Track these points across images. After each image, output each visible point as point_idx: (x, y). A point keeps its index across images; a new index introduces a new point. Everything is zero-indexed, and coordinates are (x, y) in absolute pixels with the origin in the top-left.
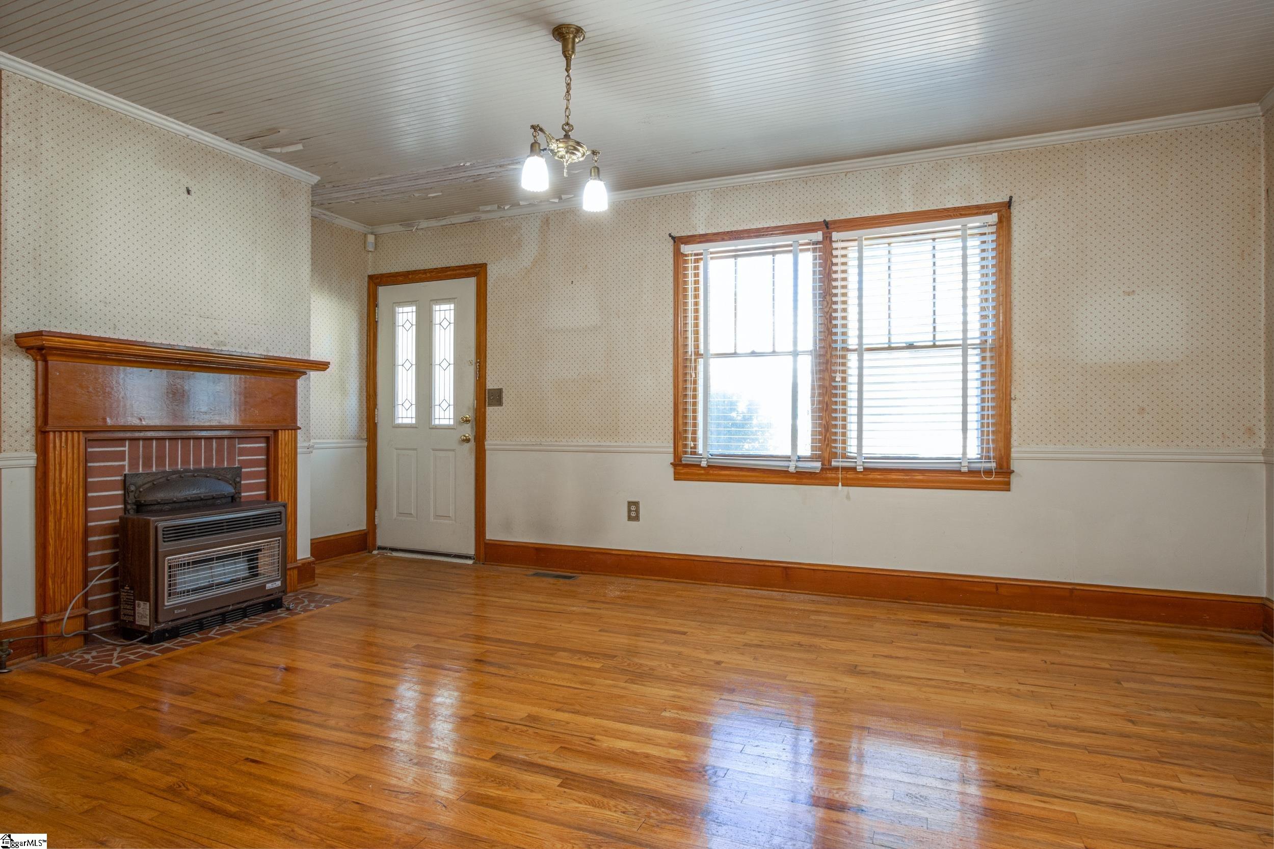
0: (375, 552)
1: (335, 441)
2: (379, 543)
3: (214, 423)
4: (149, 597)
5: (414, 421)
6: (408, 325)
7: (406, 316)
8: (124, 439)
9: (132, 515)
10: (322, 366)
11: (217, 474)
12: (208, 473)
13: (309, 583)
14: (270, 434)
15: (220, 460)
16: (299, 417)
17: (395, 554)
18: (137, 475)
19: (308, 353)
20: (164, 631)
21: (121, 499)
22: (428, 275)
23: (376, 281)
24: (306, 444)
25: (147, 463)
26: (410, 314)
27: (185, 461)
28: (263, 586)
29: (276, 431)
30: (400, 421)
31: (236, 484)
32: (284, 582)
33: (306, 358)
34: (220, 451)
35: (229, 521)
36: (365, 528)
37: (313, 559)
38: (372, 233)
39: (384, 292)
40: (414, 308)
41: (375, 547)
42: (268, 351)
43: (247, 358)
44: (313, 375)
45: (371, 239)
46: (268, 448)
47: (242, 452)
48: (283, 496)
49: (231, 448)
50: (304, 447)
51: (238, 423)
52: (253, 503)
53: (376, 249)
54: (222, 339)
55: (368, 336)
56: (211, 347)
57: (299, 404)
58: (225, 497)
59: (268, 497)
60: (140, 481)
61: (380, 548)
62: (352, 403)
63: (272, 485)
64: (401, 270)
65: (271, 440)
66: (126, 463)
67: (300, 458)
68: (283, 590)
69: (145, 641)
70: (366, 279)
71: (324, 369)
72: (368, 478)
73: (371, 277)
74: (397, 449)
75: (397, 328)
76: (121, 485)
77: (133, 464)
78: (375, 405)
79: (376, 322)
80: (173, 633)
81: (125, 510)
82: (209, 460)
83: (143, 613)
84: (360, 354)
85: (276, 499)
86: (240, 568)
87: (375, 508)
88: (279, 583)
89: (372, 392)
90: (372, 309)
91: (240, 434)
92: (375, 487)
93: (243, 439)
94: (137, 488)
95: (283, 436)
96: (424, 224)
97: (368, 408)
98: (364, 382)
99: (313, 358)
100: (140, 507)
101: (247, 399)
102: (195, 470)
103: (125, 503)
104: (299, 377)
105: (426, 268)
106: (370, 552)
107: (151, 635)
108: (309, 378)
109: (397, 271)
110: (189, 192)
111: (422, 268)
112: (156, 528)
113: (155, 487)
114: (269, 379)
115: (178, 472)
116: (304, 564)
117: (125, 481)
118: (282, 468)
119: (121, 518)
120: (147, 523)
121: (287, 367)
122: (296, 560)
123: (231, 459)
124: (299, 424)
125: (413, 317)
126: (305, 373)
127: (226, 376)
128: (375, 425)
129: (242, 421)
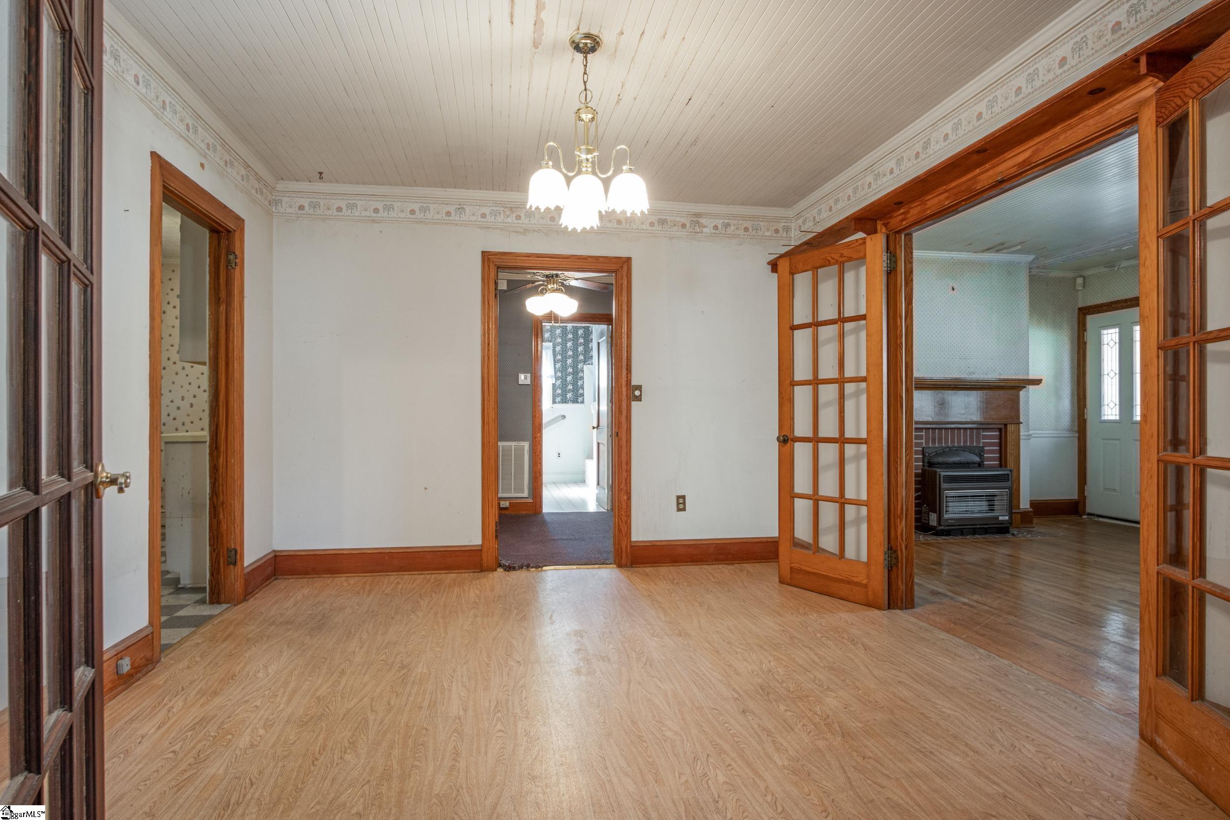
0: (1084, 517)
1: (1050, 432)
2: (1088, 510)
3: (969, 420)
4: (936, 509)
5: (1118, 418)
6: (1112, 343)
7: (1110, 338)
8: (922, 429)
9: (926, 468)
10: (1037, 382)
11: (971, 450)
12: (965, 449)
13: (1028, 525)
14: (1002, 426)
15: (972, 442)
16: (1021, 416)
17: (1101, 519)
18: (929, 448)
19: (1028, 374)
20: (943, 530)
21: (921, 460)
22: (1129, 303)
23: (1085, 312)
24: (1027, 433)
25: (934, 441)
26: (1114, 335)
27: (953, 441)
28: (997, 518)
29: (1006, 425)
30: (1106, 418)
31: (981, 456)
32: (1011, 517)
33: (1026, 378)
34: (971, 436)
35: (977, 476)
36: (1076, 497)
37: (1031, 510)
38: (1081, 276)
39: (1091, 319)
40: (1117, 330)
41: (1084, 513)
42: (1000, 375)
43: (988, 382)
44: (1031, 388)
45: (1080, 281)
46: (1001, 436)
47: (985, 437)
48: (1011, 465)
49: (978, 434)
50: (1025, 435)
51: (982, 420)
52: (991, 468)
53: (1084, 287)
54: (972, 370)
55: (1078, 353)
56: (966, 376)
57: (1021, 407)
58: (974, 463)
59: (1001, 466)
60: (930, 451)
61: (1089, 514)
62: (1066, 404)
63: (1003, 458)
64: (1105, 301)
65: (1002, 431)
66: (923, 441)
67: (1022, 442)
68: (1010, 522)
69: (933, 534)
70: (1077, 311)
71: (1038, 384)
72: (1079, 460)
73: (1080, 309)
74: (1103, 439)
75: (1102, 346)
76: (921, 453)
77: (927, 442)
78: (1085, 406)
79: (1085, 343)
80: (947, 533)
81: (923, 465)
82: (965, 441)
83: (933, 519)
84: (1072, 368)
85: (1006, 466)
86: (983, 505)
87: (1085, 483)
88: (1007, 518)
89: (1082, 396)
90: (1081, 332)
91: (981, 427)
92: (1085, 468)
93: (985, 429)
94: (929, 455)
95: (1011, 428)
96: (1124, 264)
97: (1079, 408)
98: (1075, 388)
99: (1031, 377)
100: (931, 464)
101: (986, 406)
102: (958, 447)
103: (923, 462)
104: (1021, 390)
105: (1127, 298)
106: (1081, 516)
107: (937, 531)
108: (1028, 391)
109: (1102, 302)
110: (953, 289)
111: (1124, 298)
112: (940, 475)
113: (938, 454)
114: (1001, 392)
115: (949, 447)
116: (1025, 512)
117: (923, 450)
118: (1010, 449)
119: (922, 470)
120: (936, 472)
121: (1012, 385)
122: (1019, 508)
123: (978, 441)
124: (1021, 420)
125: (1116, 337)
126: (1025, 387)
127: (975, 392)
128: (1085, 421)
129: (985, 418)
